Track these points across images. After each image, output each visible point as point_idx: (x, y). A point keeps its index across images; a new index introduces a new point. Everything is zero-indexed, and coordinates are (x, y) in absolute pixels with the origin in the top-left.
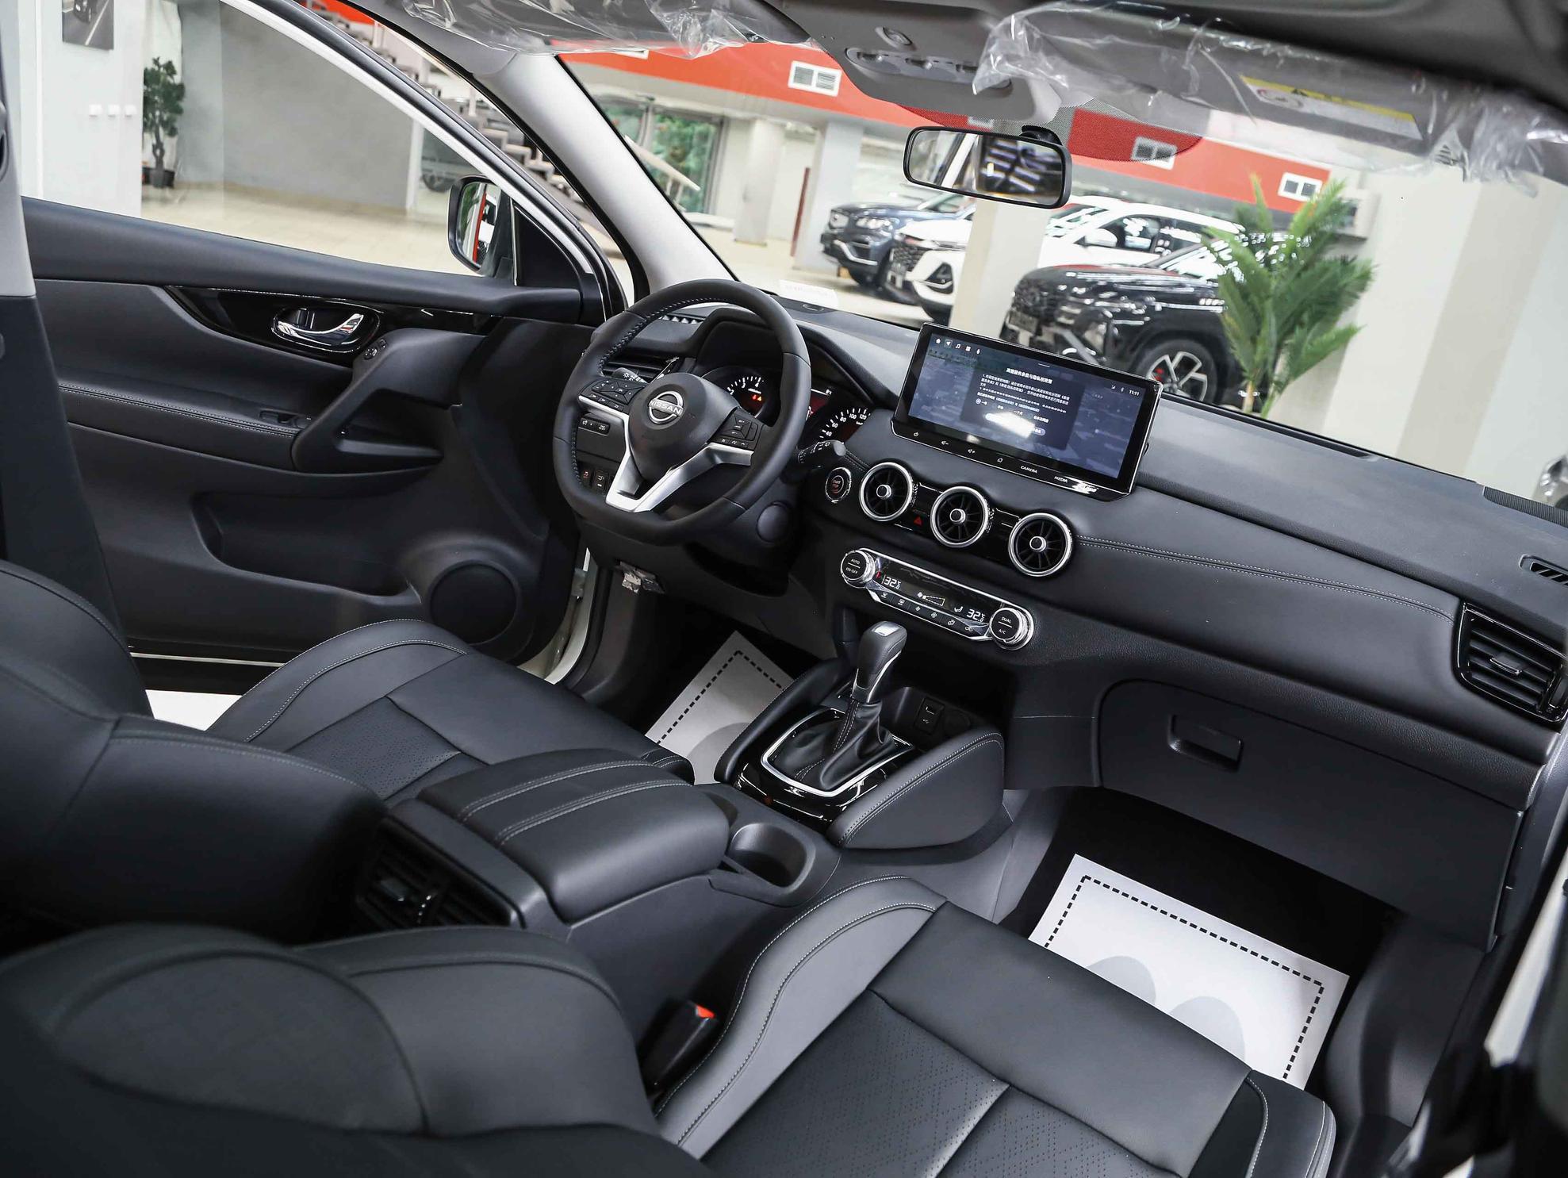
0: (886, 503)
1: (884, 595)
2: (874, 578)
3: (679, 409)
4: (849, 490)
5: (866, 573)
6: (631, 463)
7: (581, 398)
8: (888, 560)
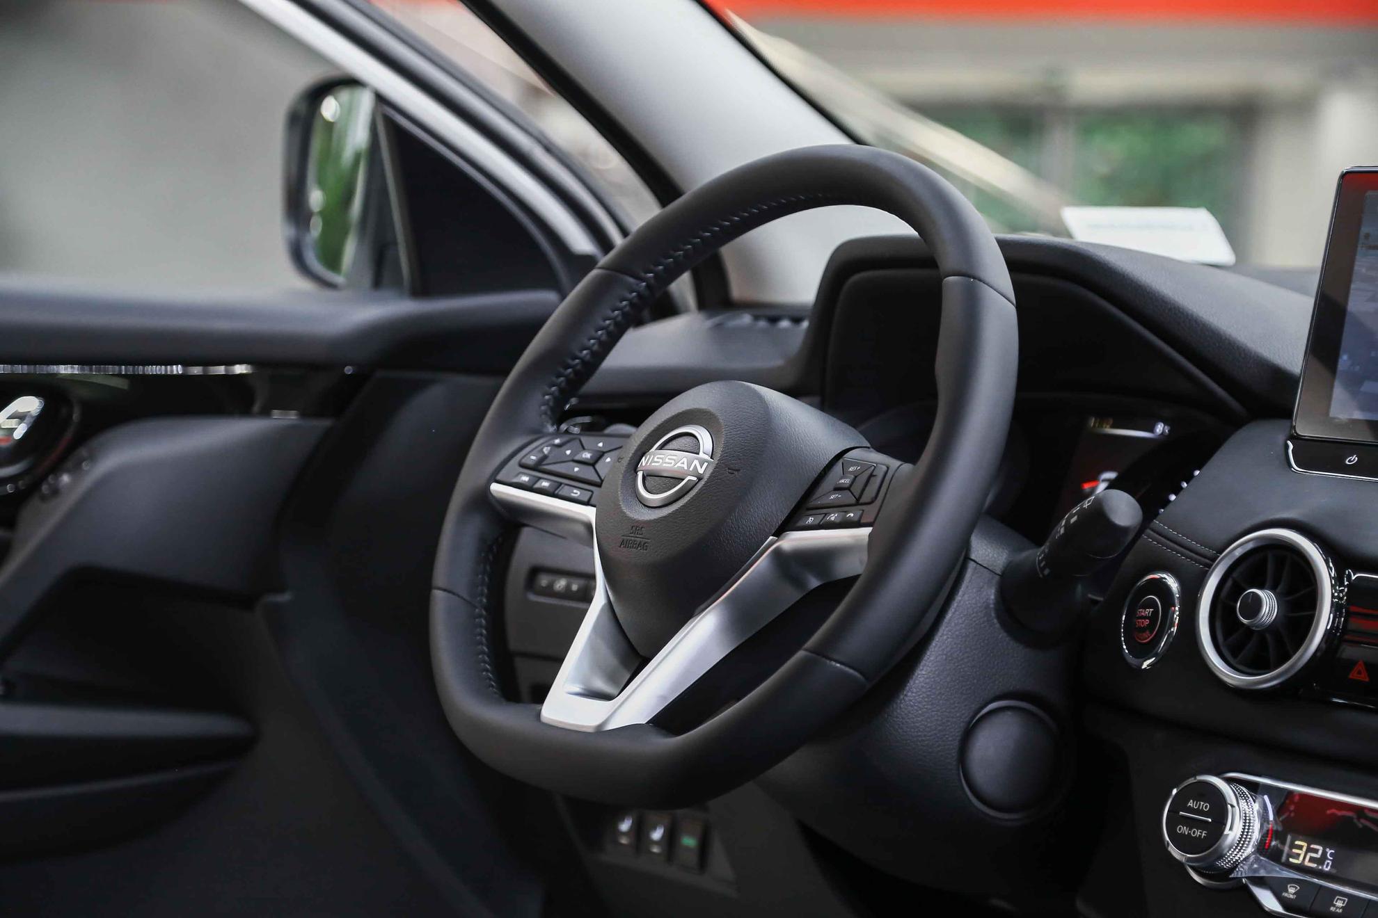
0: (1268, 637)
1: (1292, 891)
2: (1262, 848)
3: (702, 462)
4: (1174, 629)
5: (1232, 833)
6: (607, 621)
7: (495, 487)
8: (1290, 793)
